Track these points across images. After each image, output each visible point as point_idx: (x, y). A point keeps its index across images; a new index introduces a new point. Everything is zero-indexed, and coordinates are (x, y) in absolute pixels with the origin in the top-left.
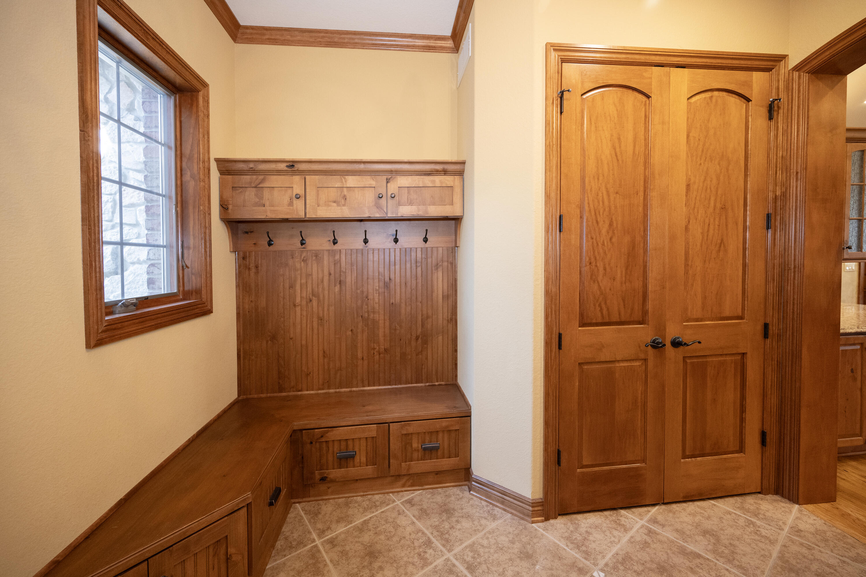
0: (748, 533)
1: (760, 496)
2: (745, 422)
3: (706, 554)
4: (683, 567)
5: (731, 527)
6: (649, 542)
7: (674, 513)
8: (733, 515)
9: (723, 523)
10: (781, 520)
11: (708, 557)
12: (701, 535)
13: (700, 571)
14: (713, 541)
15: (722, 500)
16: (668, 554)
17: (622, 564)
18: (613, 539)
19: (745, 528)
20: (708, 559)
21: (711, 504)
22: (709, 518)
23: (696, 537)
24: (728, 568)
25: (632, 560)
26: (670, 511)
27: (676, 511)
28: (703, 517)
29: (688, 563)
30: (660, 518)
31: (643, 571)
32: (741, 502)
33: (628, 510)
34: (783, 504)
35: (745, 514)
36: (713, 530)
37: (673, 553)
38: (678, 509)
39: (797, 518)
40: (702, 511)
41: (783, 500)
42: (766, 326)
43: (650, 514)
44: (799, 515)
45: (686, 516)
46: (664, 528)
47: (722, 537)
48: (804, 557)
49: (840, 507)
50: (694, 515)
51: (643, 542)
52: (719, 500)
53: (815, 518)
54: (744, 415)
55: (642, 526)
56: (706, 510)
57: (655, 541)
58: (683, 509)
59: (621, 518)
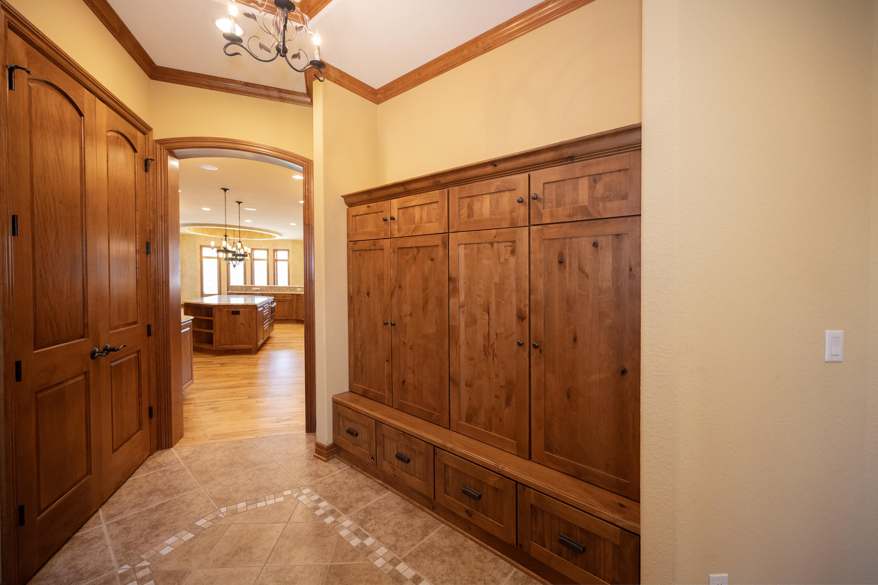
0: (169, 476)
1: (151, 457)
2: (142, 404)
3: (164, 500)
4: (163, 515)
5: (158, 480)
6: (127, 526)
7: (118, 502)
8: (151, 475)
9: (151, 482)
10: (174, 459)
11: (168, 500)
12: (150, 497)
13: (173, 508)
14: (159, 493)
15: (135, 473)
16: (147, 519)
17: (129, 549)
18: (99, 550)
19: (165, 475)
20: (169, 501)
21: (132, 481)
22: (141, 487)
23: (149, 499)
24: (181, 495)
25: (131, 542)
26: (113, 504)
27: (116, 500)
28: (137, 489)
29: (163, 512)
30: (112, 512)
31: (146, 538)
32: (146, 467)
33: (80, 530)
34: (166, 453)
35: (156, 470)
36: (152, 489)
37: (149, 516)
38: (115, 499)
39: (179, 453)
40: (132, 488)
41: (163, 451)
42: (149, 327)
43: (101, 516)
44: (178, 452)
45: (127, 497)
46: (124, 513)
47: (161, 487)
48: (201, 464)
49: (187, 437)
50: (130, 492)
51: (124, 530)
52: (133, 475)
53: (185, 448)
54: (140, 399)
55: (108, 526)
56: (133, 485)
57: (130, 523)
58: (119, 496)
59: (84, 538)
